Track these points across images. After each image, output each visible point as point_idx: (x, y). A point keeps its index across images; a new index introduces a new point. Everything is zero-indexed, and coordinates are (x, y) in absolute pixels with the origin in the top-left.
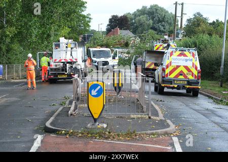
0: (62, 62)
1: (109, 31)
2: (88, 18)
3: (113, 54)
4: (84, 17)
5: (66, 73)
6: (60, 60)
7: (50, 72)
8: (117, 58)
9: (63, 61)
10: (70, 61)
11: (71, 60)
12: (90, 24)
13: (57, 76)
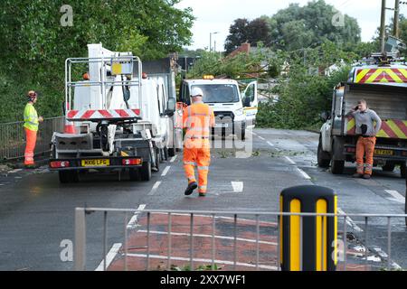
0: (94, 120)
1: (229, 48)
2: (187, 16)
3: (243, 95)
4: (179, 14)
5: (106, 154)
6: (88, 114)
7: (57, 151)
8: (254, 103)
9: (97, 115)
10: (118, 116)
11: (120, 112)
12: (191, 30)
13: (78, 162)
